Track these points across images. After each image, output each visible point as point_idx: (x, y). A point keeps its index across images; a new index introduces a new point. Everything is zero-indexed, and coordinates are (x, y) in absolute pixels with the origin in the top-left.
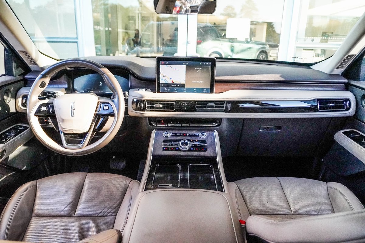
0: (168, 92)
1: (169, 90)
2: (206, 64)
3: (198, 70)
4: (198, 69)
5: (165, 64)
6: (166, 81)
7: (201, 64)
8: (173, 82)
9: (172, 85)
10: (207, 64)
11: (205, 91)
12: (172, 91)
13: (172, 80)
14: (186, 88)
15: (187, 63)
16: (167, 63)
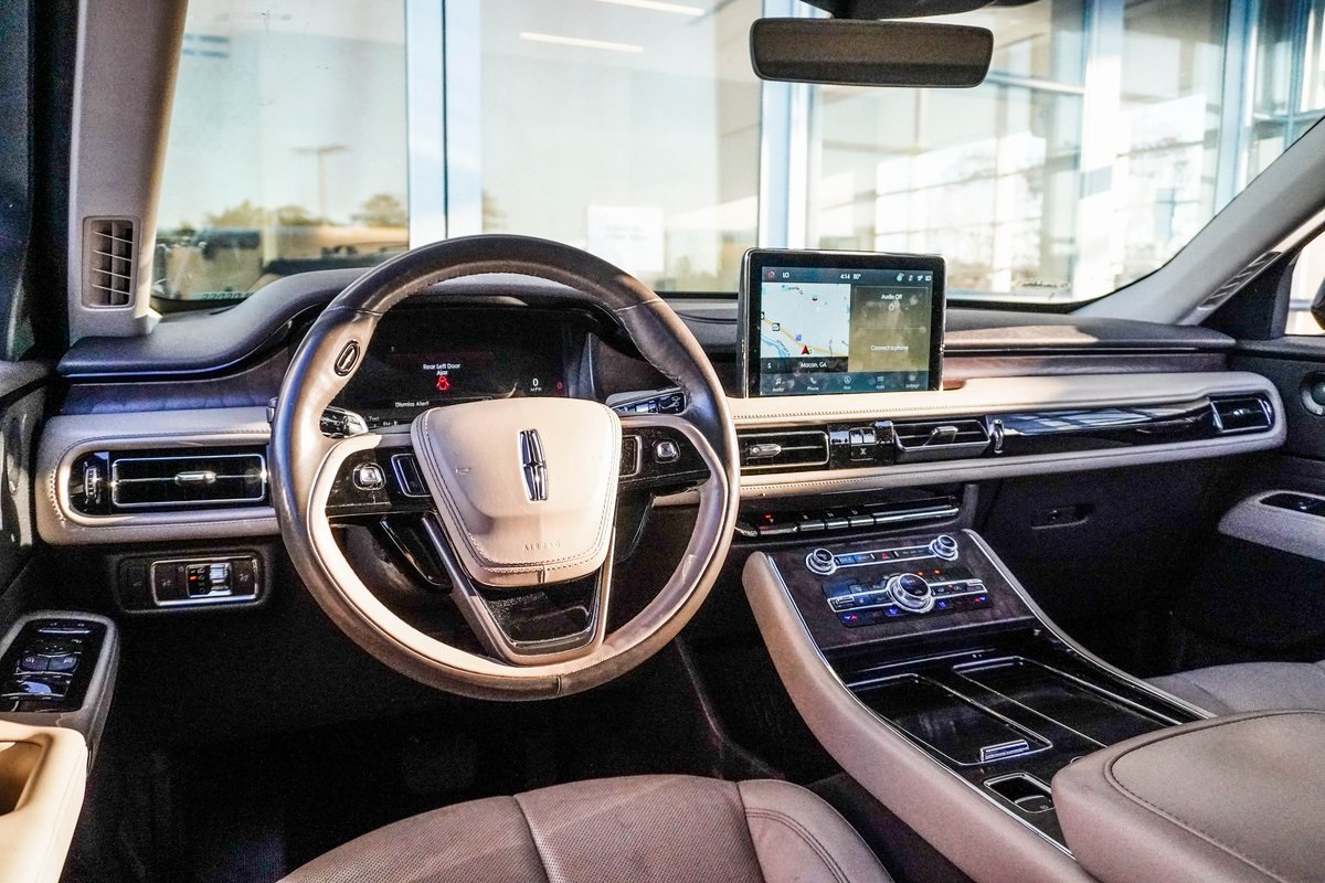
0: (788, 393)
1: (792, 383)
2: (915, 279)
3: (891, 300)
4: (890, 297)
5: (779, 279)
6: (781, 348)
7: (899, 278)
8: (806, 351)
9: (803, 365)
10: (920, 278)
11: (913, 383)
12: (800, 390)
13: (804, 342)
14: (852, 375)
15: (856, 277)
16: (786, 275)
